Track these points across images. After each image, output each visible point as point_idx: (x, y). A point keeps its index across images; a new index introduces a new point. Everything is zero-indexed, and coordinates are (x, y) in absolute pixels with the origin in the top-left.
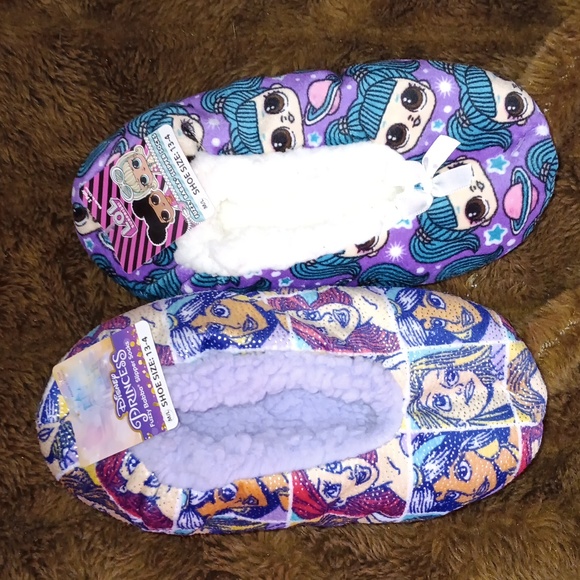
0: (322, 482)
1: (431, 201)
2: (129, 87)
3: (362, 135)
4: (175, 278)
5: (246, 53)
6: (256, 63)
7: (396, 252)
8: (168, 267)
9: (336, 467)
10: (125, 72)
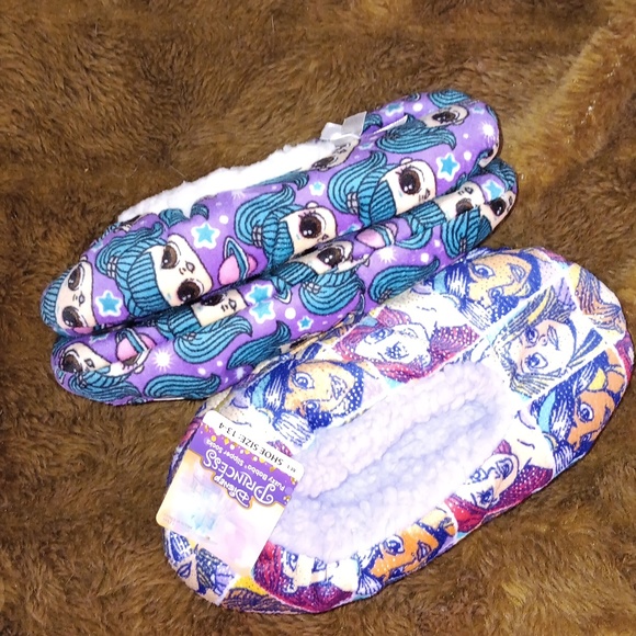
0: (476, 495)
2: (165, 79)
5: (284, 47)
6: (294, 57)
9: (480, 475)
10: (161, 64)
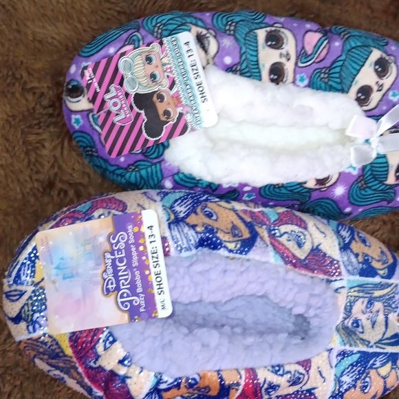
0: (267, 382)
1: (374, 155)
3: (339, 87)
4: (159, 172)
7: (339, 191)
8: (156, 161)
9: (279, 370)
